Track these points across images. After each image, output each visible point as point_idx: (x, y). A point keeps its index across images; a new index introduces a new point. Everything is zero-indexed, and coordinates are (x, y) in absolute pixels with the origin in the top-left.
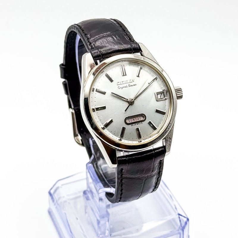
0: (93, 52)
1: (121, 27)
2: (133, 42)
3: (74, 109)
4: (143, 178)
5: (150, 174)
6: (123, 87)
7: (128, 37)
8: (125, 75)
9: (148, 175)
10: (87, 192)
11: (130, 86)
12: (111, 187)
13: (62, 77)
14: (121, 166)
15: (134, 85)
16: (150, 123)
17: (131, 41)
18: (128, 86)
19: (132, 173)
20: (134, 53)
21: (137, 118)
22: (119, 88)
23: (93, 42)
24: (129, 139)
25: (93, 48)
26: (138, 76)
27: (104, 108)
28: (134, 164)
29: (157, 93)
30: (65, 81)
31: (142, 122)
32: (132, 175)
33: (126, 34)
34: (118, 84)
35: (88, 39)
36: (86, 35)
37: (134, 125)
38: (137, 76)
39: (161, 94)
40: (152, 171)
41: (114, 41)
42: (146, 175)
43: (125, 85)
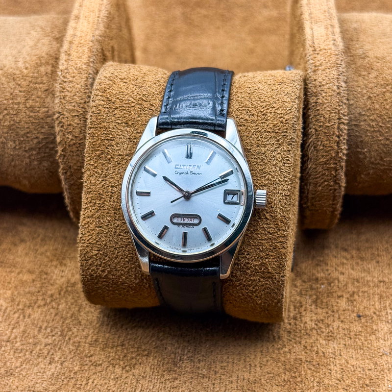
0: (160, 118)
6: (182, 173)
7: (221, 107)
8: (189, 157)
11: (192, 173)
15: (198, 174)
16: (205, 230)
17: (220, 114)
18: (189, 173)
21: (189, 219)
22: (176, 172)
23: (171, 104)
25: (166, 112)
27: (148, 194)
31: (194, 227)
33: (222, 102)
34: (177, 167)
35: (169, 97)
37: (181, 226)
38: (205, 163)
39: (234, 195)
43: (185, 171)
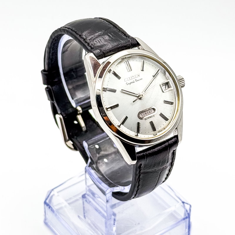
0: (94, 52)
1: (111, 24)
2: (129, 37)
3: (61, 114)
4: (159, 170)
5: (165, 166)
6: (131, 83)
7: (122, 33)
8: (130, 70)
9: (164, 166)
10: (86, 196)
11: (137, 81)
12: (117, 186)
13: (44, 84)
14: (140, 162)
15: (140, 79)
16: (161, 115)
17: (127, 36)
18: (135, 81)
19: (149, 167)
20: (132, 48)
21: (148, 112)
22: (127, 84)
23: (90, 42)
24: (145, 134)
25: (93, 48)
26: (143, 70)
27: (117, 106)
28: (152, 157)
29: (162, 84)
30: (47, 88)
31: (154, 115)
32: (149, 169)
33: (120, 30)
34: (126, 80)
35: (84, 39)
36: (81, 36)
37: (147, 118)
38: (141, 70)
39: (166, 85)
40: (167, 162)
41: (111, 39)
42: (162, 167)
43: (132, 81)
